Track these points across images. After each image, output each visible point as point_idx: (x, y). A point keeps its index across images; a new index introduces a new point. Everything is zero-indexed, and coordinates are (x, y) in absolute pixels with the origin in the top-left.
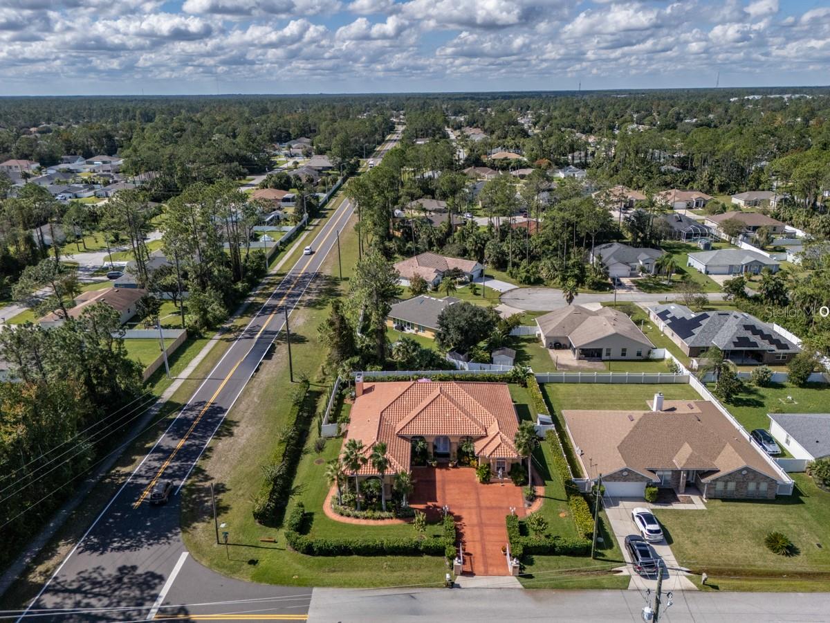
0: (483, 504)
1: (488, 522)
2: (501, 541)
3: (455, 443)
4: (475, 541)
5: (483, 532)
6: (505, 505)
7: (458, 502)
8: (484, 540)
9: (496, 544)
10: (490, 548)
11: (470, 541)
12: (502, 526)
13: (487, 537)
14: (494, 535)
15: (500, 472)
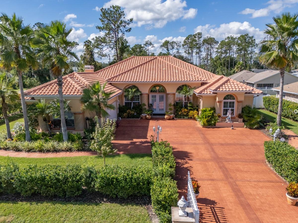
0: (212, 141)
1: (228, 157)
2: (268, 181)
3: (171, 95)
4: (215, 179)
5: (226, 168)
6: (247, 142)
7: (177, 139)
8: (231, 178)
9: (261, 184)
10: (251, 192)
11: (205, 179)
12: (256, 161)
13: (236, 175)
14: (248, 171)
15: (229, 115)
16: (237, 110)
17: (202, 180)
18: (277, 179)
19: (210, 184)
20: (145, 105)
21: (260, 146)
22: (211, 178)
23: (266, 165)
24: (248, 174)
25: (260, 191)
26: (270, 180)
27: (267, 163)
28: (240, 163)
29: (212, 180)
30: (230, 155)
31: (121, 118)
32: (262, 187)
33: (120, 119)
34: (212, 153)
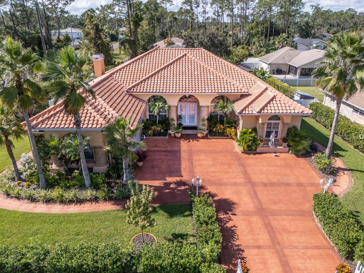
2: (316, 246)
3: (205, 107)
4: (262, 246)
5: (272, 227)
6: (292, 180)
7: (215, 176)
8: (279, 243)
9: (309, 252)
10: (300, 265)
11: (251, 246)
12: (303, 214)
13: (283, 238)
14: (296, 231)
15: (272, 138)
16: (282, 132)
17: (249, 247)
18: (325, 242)
19: (257, 255)
20: (174, 120)
21: (307, 186)
22: (258, 244)
23: (314, 220)
24: (295, 235)
25: (308, 264)
26: (318, 245)
27: (315, 216)
28: (286, 217)
29: (259, 247)
30: (275, 203)
31: (146, 136)
32: (310, 258)
33: (144, 138)
34: (255, 200)
